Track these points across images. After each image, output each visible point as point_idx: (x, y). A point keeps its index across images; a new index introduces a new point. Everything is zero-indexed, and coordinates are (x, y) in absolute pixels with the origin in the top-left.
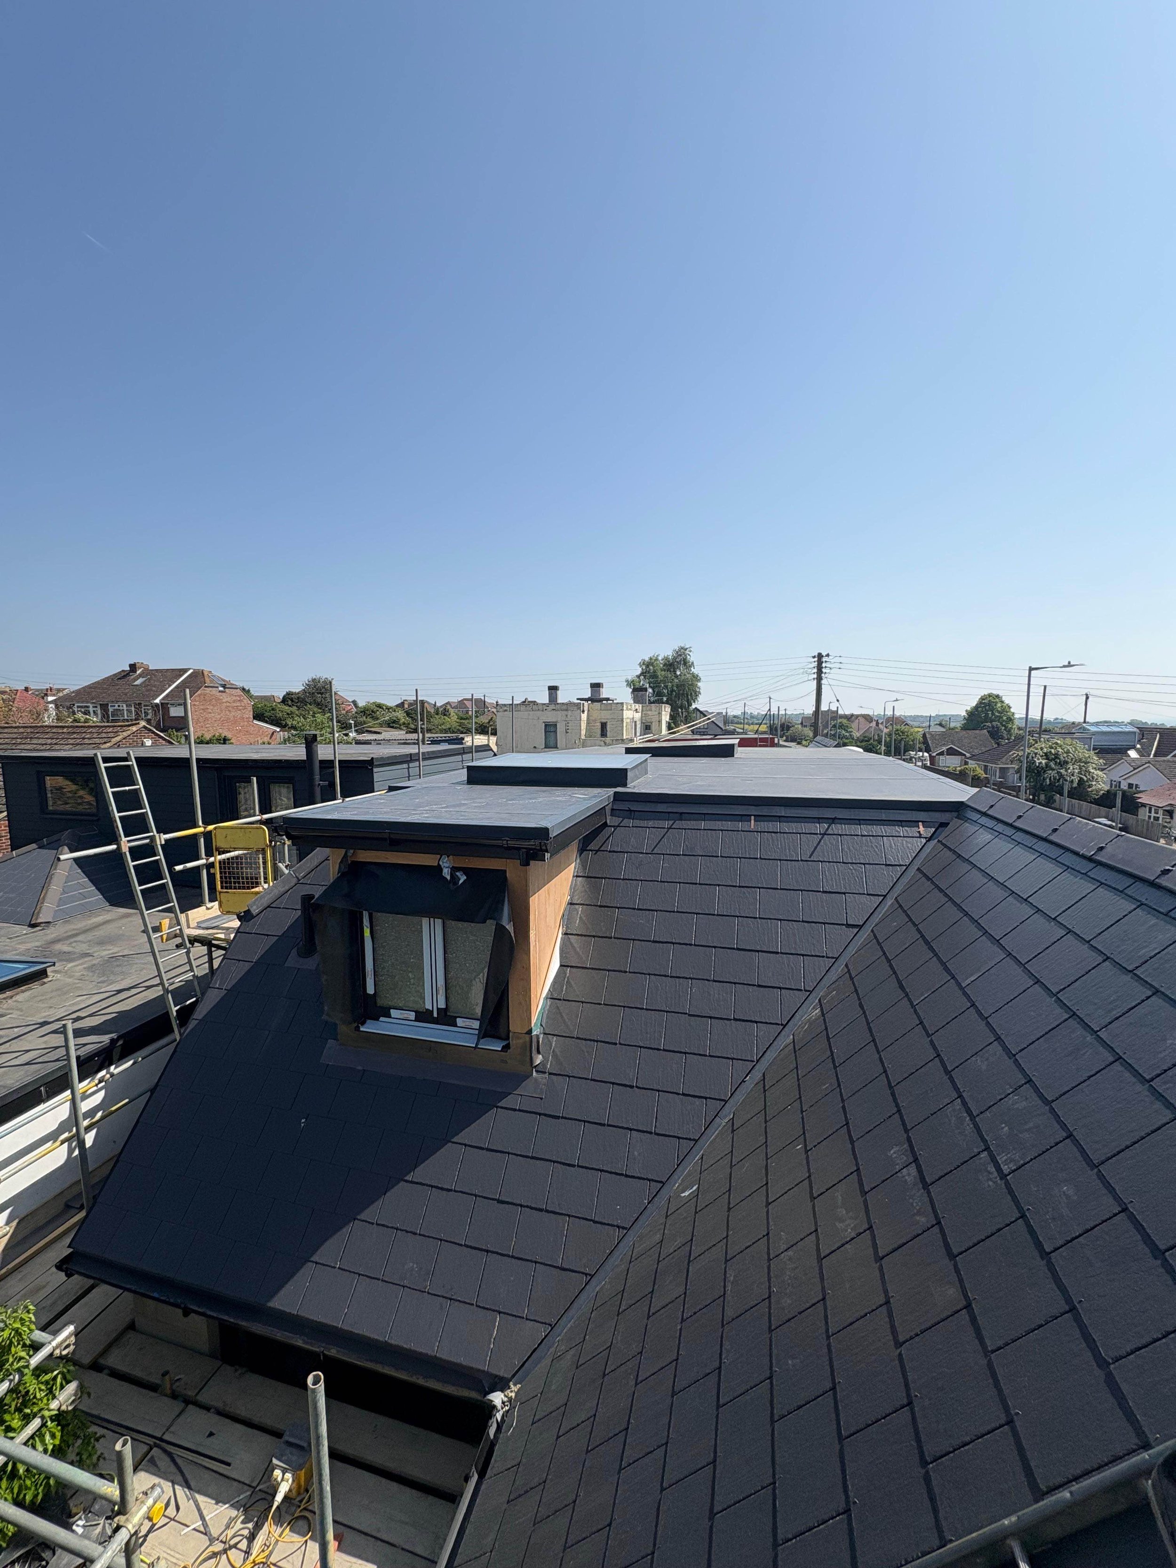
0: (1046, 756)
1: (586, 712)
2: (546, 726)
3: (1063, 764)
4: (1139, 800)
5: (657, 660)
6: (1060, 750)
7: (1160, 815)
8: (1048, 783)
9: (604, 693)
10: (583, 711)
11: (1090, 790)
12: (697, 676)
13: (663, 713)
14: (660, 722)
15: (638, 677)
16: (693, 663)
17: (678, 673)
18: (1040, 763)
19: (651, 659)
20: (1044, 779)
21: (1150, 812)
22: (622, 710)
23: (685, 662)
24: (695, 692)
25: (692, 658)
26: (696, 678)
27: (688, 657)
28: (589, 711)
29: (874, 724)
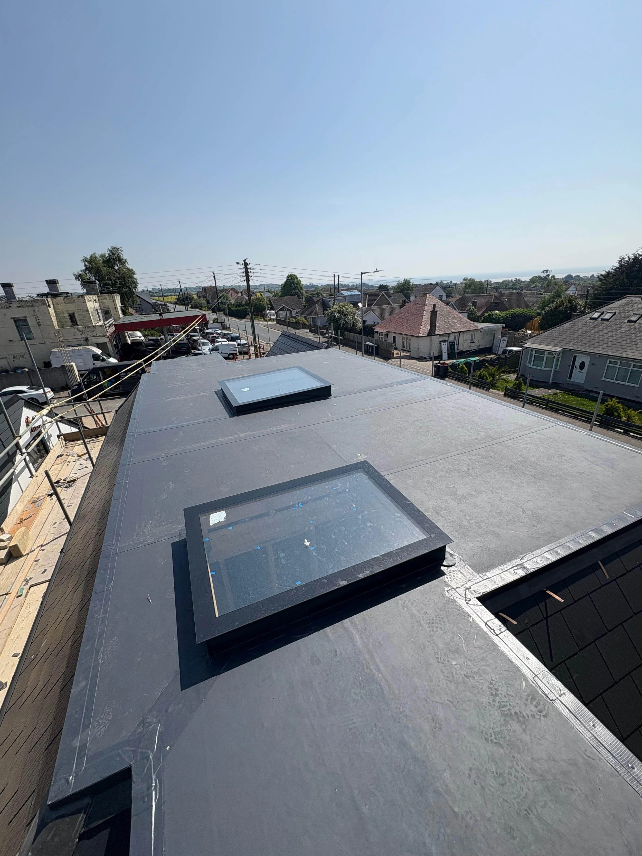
0: (339, 312)
1: (52, 306)
2: (15, 321)
3: (346, 316)
4: (375, 330)
5: (96, 257)
6: (344, 309)
7: (384, 336)
8: (342, 326)
9: (62, 288)
10: (49, 306)
11: (357, 327)
12: (132, 270)
13: (116, 300)
14: (116, 307)
15: (84, 271)
16: (126, 260)
17: (116, 268)
18: (337, 316)
19: (91, 257)
20: (339, 325)
21: (380, 335)
22: (85, 302)
23: (120, 260)
24: (134, 282)
25: (124, 256)
26: (131, 272)
27: (122, 256)
28: (53, 305)
29: (240, 294)
